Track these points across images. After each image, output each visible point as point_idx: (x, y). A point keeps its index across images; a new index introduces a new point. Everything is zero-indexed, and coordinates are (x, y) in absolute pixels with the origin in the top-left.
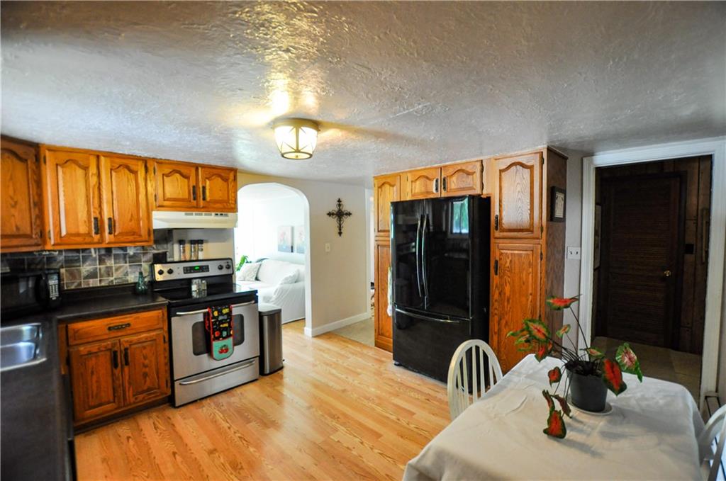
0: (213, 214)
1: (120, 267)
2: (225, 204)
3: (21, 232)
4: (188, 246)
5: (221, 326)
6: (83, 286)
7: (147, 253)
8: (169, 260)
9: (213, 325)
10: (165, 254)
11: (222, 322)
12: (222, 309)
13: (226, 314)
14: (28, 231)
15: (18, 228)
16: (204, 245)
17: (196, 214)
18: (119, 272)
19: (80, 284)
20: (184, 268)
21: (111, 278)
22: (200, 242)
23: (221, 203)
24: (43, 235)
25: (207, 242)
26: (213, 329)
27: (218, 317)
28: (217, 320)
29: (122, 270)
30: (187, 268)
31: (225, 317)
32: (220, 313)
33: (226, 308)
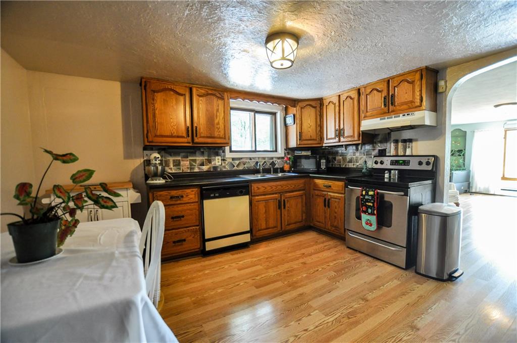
0: (401, 115)
1: (362, 157)
2: (410, 105)
3: (312, 138)
4: (400, 144)
5: (367, 203)
6: (347, 166)
7: (375, 149)
8: (387, 154)
9: (362, 201)
10: (385, 150)
11: (367, 201)
12: (369, 191)
13: (371, 195)
14: (315, 138)
15: (311, 136)
16: (414, 144)
17: (388, 118)
18: (361, 160)
19: (346, 166)
20: (391, 161)
21: (358, 164)
22: (410, 141)
23: (406, 104)
24: (322, 139)
25: (416, 140)
26: (362, 204)
27: (365, 195)
28: (364, 198)
29: (362, 159)
30: (393, 161)
31: (370, 198)
32: (367, 194)
33: (372, 191)
